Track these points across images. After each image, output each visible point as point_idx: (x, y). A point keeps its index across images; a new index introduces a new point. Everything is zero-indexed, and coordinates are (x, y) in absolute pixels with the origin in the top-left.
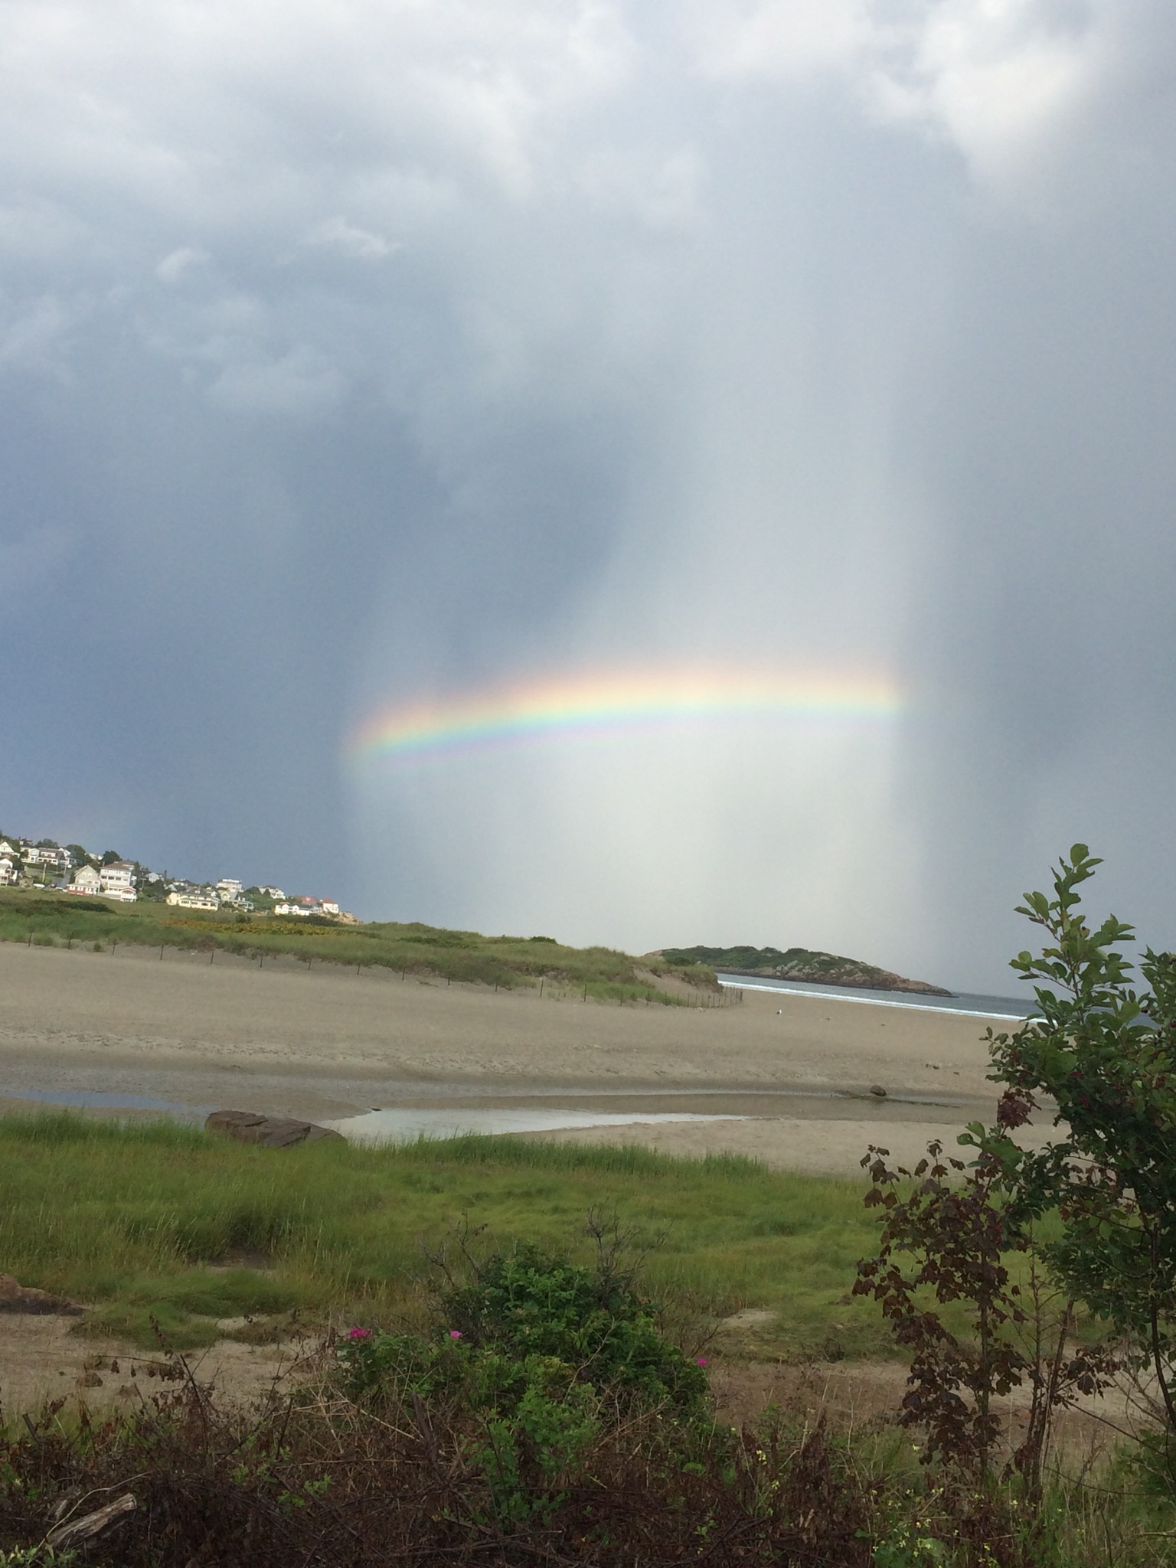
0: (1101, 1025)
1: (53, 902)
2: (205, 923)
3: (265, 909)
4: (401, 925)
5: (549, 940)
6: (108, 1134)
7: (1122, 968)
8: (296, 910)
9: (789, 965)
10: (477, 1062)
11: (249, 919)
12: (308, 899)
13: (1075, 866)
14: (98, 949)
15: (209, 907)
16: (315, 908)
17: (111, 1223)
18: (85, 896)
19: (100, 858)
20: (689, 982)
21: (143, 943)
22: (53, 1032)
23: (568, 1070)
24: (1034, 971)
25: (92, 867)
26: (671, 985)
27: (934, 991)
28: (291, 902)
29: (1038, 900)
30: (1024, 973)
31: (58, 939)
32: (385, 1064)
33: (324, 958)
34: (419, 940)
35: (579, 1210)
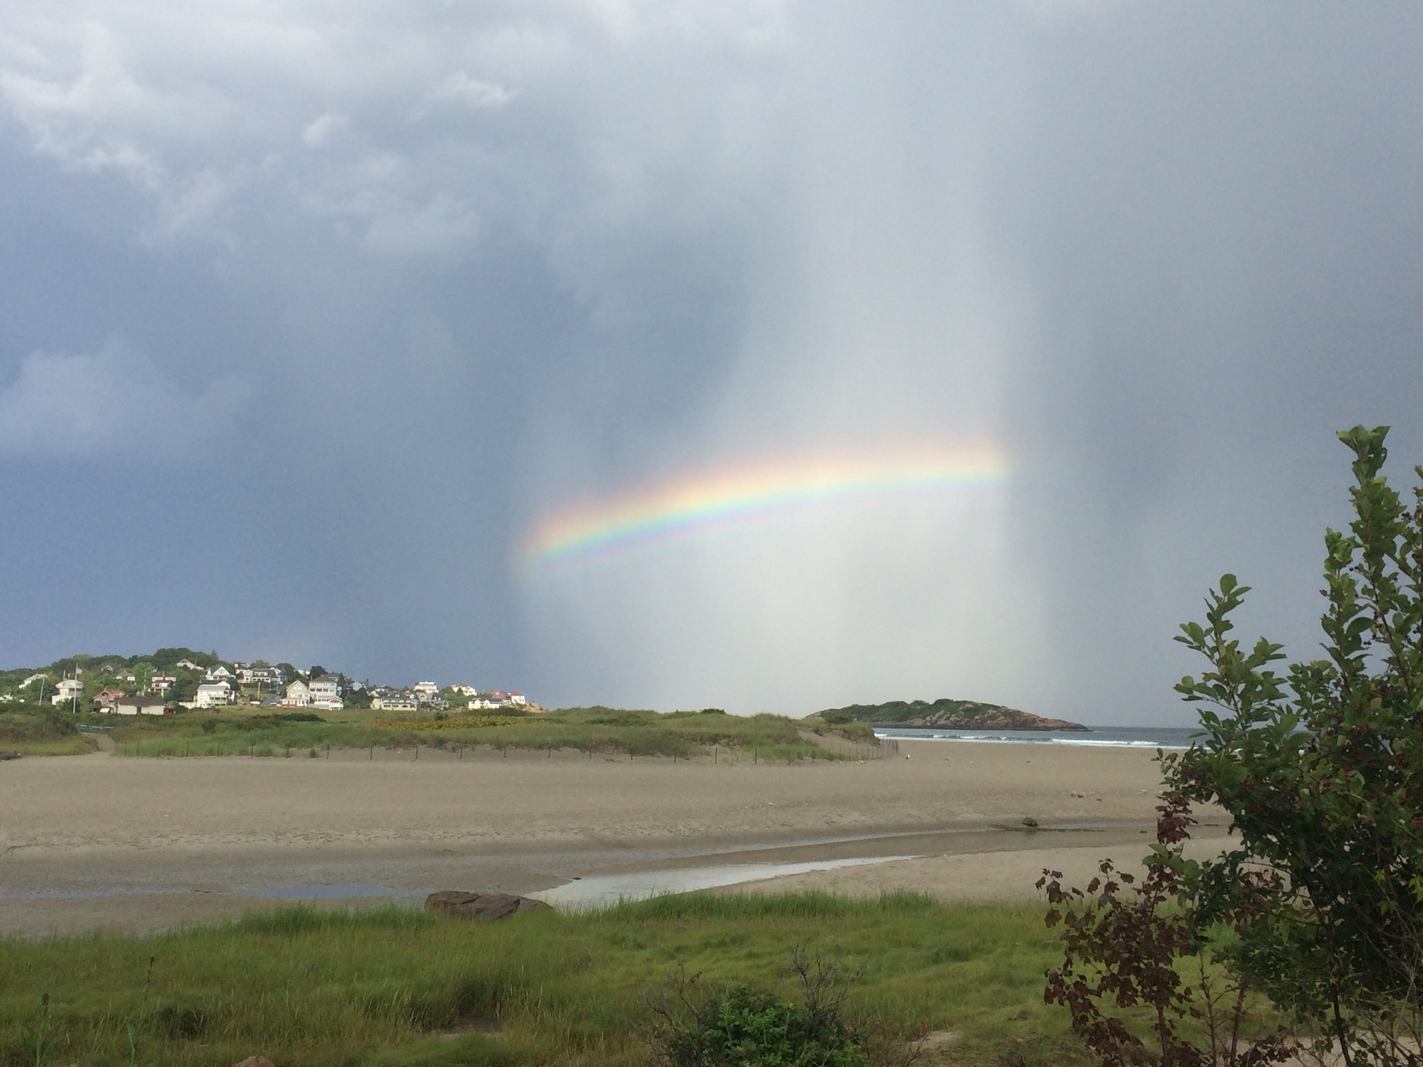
0: (1263, 739)
1: (269, 717)
2: (407, 723)
3: (459, 705)
4: (583, 709)
5: (718, 711)
6: (338, 921)
7: (1277, 684)
8: (488, 705)
9: (937, 715)
10: (664, 827)
11: (446, 716)
12: (498, 694)
13: (1225, 596)
14: (313, 755)
15: (408, 709)
16: (505, 701)
17: (350, 1002)
18: (297, 708)
19: (308, 673)
20: (849, 738)
21: (353, 746)
22: (280, 834)
23: (746, 827)
24: (1196, 693)
25: (301, 682)
26: (833, 742)
27: (1072, 727)
28: (482, 697)
29: (1193, 630)
30: (1186, 696)
31: (277, 749)
32: (580, 837)
33: (517, 745)
34: (602, 722)
35: (770, 954)
